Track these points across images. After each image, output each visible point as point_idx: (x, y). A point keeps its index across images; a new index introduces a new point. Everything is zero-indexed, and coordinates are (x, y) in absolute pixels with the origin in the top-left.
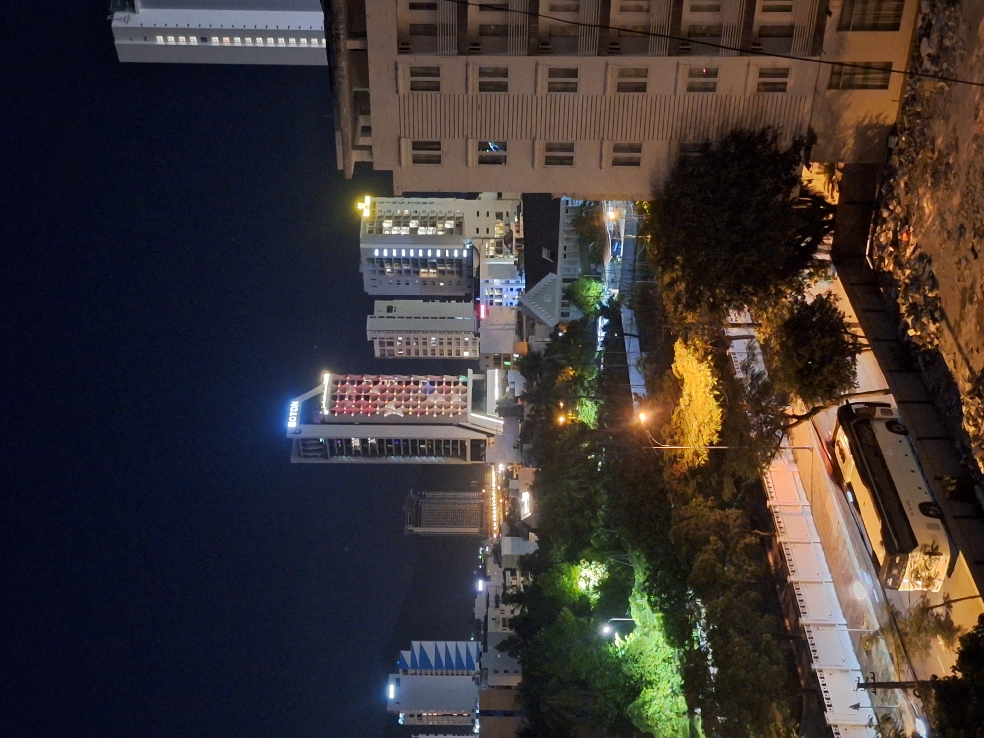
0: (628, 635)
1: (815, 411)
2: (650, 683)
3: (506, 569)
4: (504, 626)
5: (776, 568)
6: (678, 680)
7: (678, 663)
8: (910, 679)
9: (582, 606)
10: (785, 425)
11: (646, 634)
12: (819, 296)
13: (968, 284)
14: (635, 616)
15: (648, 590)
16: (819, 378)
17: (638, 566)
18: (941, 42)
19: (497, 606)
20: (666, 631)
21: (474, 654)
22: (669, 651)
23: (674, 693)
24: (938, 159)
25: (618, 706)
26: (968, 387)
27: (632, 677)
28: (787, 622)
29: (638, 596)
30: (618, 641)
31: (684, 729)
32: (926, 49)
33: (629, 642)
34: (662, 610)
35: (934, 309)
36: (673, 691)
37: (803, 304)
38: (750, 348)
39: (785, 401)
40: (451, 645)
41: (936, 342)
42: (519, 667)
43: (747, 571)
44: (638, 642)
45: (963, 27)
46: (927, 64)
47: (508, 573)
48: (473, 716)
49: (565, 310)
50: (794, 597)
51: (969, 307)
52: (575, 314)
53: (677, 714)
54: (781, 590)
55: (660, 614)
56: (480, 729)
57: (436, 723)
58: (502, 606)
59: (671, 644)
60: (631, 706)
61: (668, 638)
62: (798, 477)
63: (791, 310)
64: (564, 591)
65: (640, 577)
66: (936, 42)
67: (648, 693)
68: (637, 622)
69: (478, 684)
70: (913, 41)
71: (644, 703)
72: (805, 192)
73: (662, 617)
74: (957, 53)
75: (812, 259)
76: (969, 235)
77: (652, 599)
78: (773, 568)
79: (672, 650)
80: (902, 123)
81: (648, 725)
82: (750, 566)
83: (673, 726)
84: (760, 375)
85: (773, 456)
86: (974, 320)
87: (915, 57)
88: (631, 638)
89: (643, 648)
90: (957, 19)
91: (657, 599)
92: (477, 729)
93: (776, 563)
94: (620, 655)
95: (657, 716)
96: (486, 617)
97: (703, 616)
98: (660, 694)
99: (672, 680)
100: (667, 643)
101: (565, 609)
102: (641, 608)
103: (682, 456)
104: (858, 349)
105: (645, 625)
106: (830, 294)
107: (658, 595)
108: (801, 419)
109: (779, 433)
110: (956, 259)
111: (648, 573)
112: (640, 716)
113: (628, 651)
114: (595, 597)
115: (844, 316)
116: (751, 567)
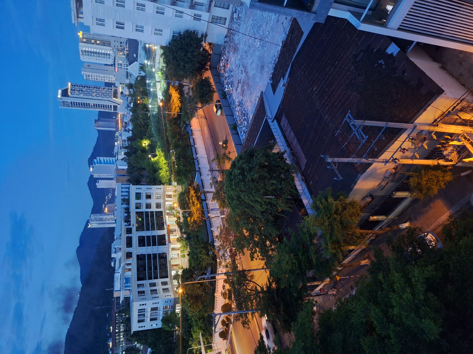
0: (155, 157)
1: (203, 106)
2: (161, 169)
5: (192, 143)
6: (167, 169)
7: (167, 164)
8: (220, 169)
9: (143, 150)
10: (196, 109)
11: (160, 158)
12: (206, 77)
13: (240, 79)
14: (157, 153)
15: (161, 147)
16: (204, 99)
17: (158, 141)
18: (238, 15)
19: (121, 149)
20: (165, 157)
21: (114, 161)
22: (165, 161)
23: (167, 171)
24: (236, 46)
26: (238, 104)
27: (156, 167)
28: (194, 156)
29: (158, 148)
30: (152, 159)
32: (235, 16)
35: (232, 83)
37: (202, 79)
38: (189, 88)
39: (196, 103)
40: (108, 158)
41: (232, 92)
42: (127, 164)
44: (158, 159)
45: (244, 12)
46: (235, 20)
47: (124, 141)
48: (114, 176)
49: (140, 72)
50: (196, 150)
51: (239, 84)
52: (143, 74)
53: (167, 176)
54: (193, 148)
55: (164, 153)
56: (116, 179)
57: (104, 177)
58: (122, 149)
60: (156, 174)
62: (198, 122)
63: (199, 80)
65: (159, 144)
66: (237, 14)
67: (160, 171)
68: (158, 155)
70: (232, 13)
71: (159, 173)
72: (204, 49)
74: (242, 18)
75: (205, 67)
76: (241, 66)
80: (228, 35)
81: (160, 179)
83: (165, 179)
84: (191, 96)
85: (193, 117)
86: (240, 88)
87: (232, 18)
88: (156, 159)
89: (159, 161)
90: (243, 10)
94: (153, 162)
95: (162, 176)
96: (118, 152)
97: (174, 154)
98: (163, 171)
102: (159, 151)
103: (171, 114)
104: (214, 92)
105: (160, 155)
106: (208, 77)
107: (163, 148)
108: (200, 108)
109: (195, 111)
110: (238, 72)
111: (161, 143)
112: (158, 177)
113: (155, 161)
114: (147, 148)
115: (211, 83)
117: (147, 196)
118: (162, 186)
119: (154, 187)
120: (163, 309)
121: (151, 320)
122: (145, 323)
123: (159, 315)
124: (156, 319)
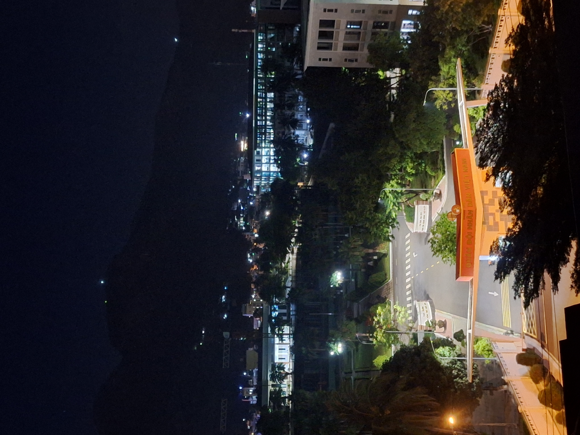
120: (374, 27)
121: (346, 48)
122: (332, 51)
123: (364, 40)
124: (355, 48)
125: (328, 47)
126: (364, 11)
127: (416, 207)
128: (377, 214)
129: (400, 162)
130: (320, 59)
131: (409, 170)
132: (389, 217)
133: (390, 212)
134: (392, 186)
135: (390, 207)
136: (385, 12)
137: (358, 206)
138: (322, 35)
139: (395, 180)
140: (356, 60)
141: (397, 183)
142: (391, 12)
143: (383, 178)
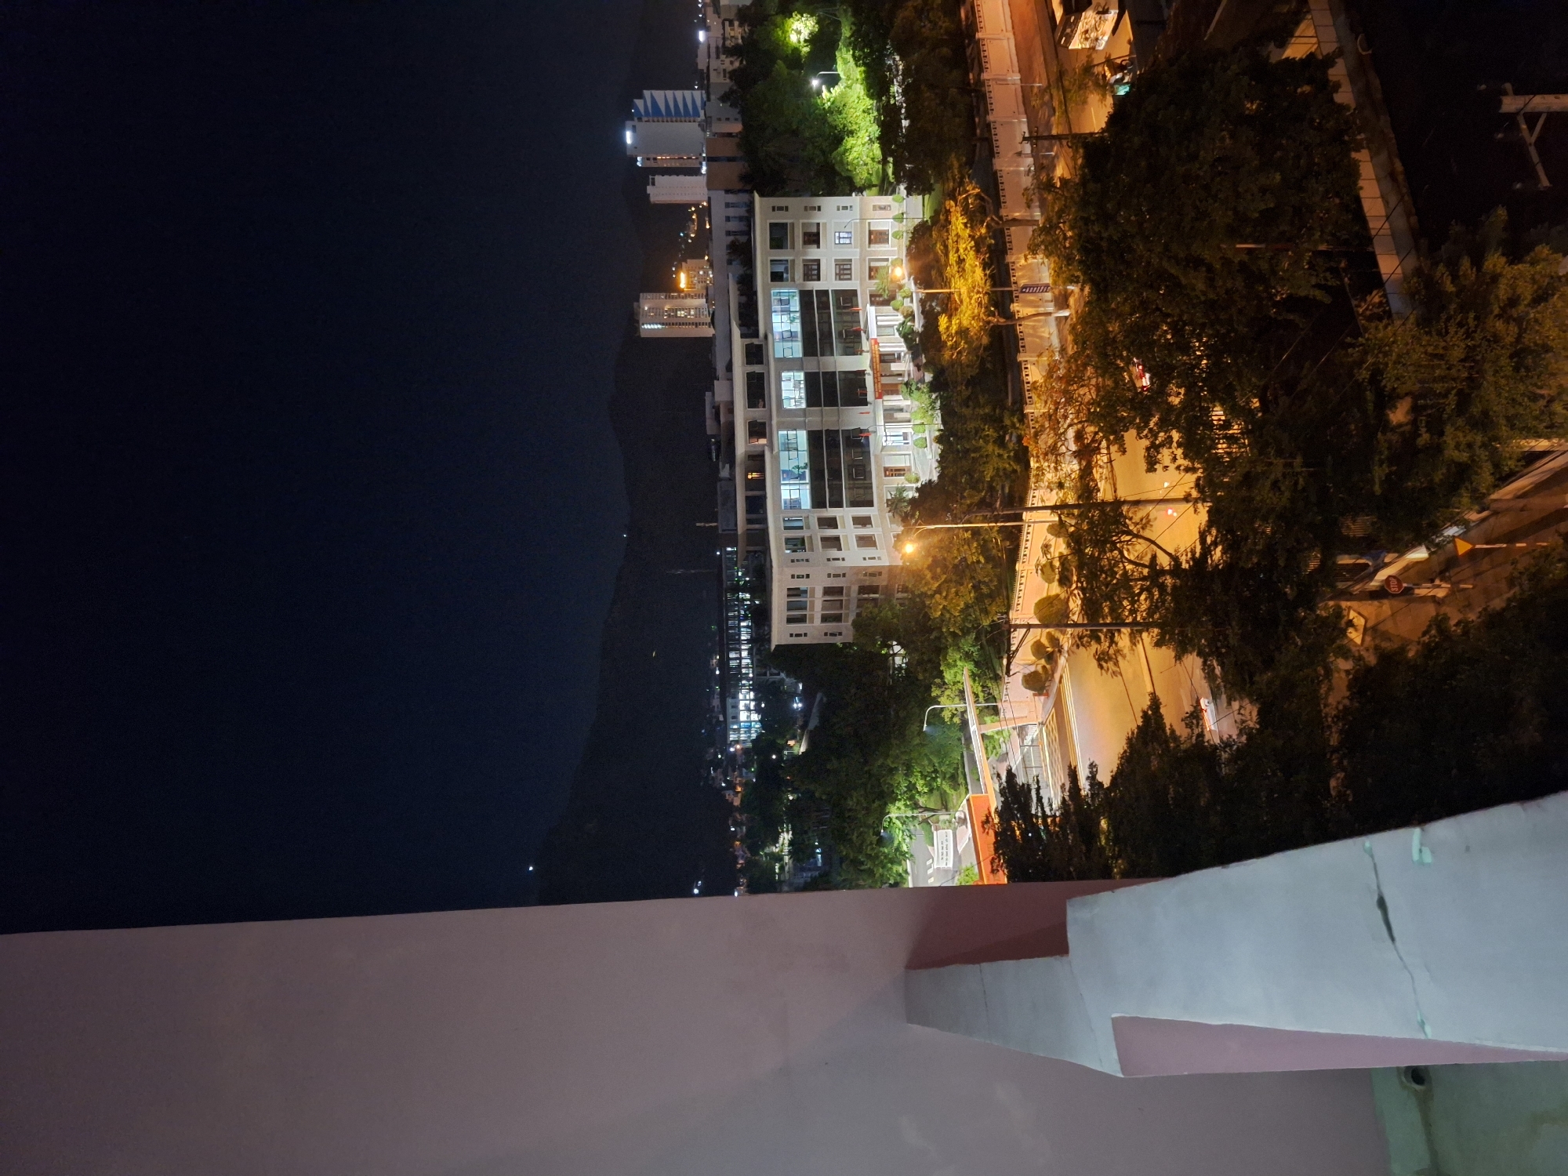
0: (834, 87)
3: (725, 20)
4: (725, 76)
5: (967, 25)
6: (875, 131)
7: (876, 114)
8: (1066, 132)
9: (794, 59)
11: (849, 87)
14: (840, 69)
15: (854, 45)
17: (844, 20)
19: (718, 60)
20: (867, 83)
21: (699, 103)
22: (868, 102)
23: (872, 141)
25: (823, 152)
27: (835, 127)
28: (971, 76)
29: (844, 50)
30: (825, 94)
31: (877, 172)
33: (834, 95)
34: (864, 64)
36: (870, 139)
40: (679, 94)
42: (739, 116)
43: (941, 27)
44: (842, 95)
47: (727, 24)
48: (701, 159)
50: (979, 53)
53: (873, 159)
54: (969, 44)
55: (863, 68)
56: (707, 171)
57: (669, 165)
58: (722, 58)
59: (871, 96)
60: (835, 152)
61: (868, 91)
64: (778, 44)
65: (846, 32)
67: (849, 142)
68: (842, 76)
69: (704, 130)
71: (846, 151)
73: (864, 71)
77: (857, 53)
78: (964, 23)
79: (871, 102)
81: (848, 170)
82: (944, 22)
83: (868, 170)
88: (837, 90)
89: (846, 100)
91: (861, 53)
92: (704, 170)
93: (967, 17)
94: (826, 106)
95: (856, 161)
96: (708, 68)
97: (900, 73)
98: (859, 142)
99: (870, 129)
100: (868, 96)
101: (779, 61)
102: (846, 62)
105: (848, 78)
107: (862, 49)
111: (854, 28)
112: (842, 162)
113: (833, 103)
114: (805, 50)
116: (945, 24)
117: (805, 234)
118: (854, 199)
119: (830, 203)
120: (859, 593)
121: (825, 619)
122: (807, 625)
123: (848, 608)
124: (837, 618)
125: (802, 619)
126: (844, 575)
127: (935, 833)
128: (881, 849)
129: (906, 775)
130: (791, 635)
131: (920, 789)
132: (898, 849)
133: (900, 843)
134: (899, 808)
135: (899, 836)
136: (872, 575)
137: (854, 837)
138: (791, 606)
139: (903, 802)
140: (840, 634)
141: (906, 806)
142: (880, 574)
143: (886, 797)
